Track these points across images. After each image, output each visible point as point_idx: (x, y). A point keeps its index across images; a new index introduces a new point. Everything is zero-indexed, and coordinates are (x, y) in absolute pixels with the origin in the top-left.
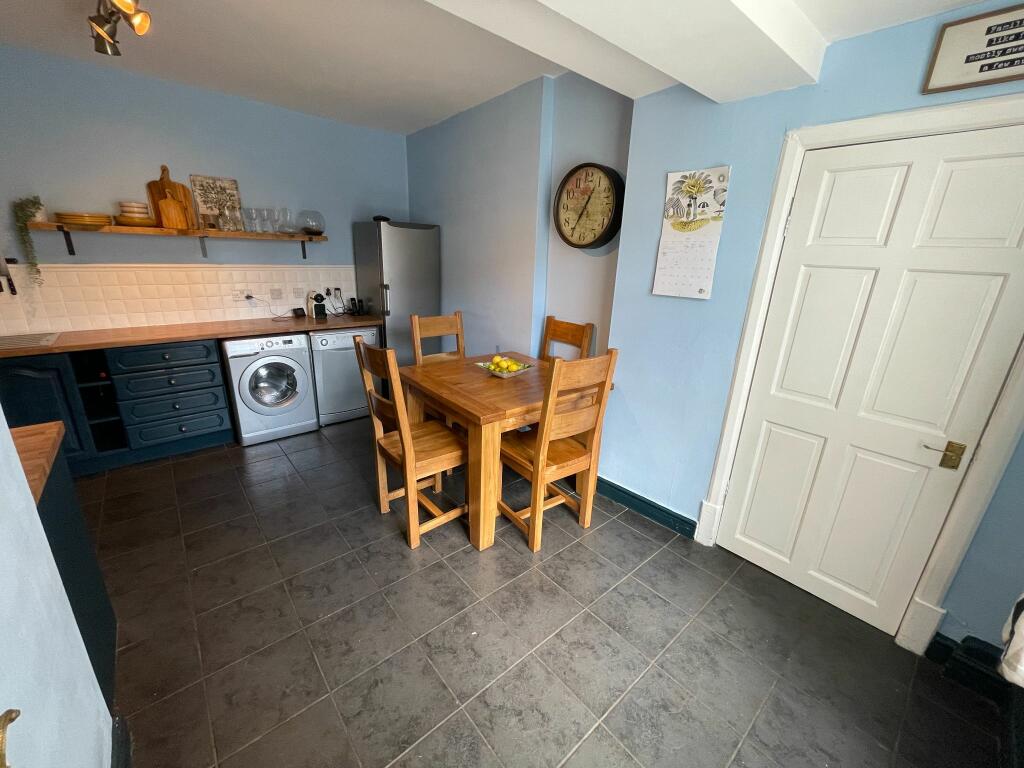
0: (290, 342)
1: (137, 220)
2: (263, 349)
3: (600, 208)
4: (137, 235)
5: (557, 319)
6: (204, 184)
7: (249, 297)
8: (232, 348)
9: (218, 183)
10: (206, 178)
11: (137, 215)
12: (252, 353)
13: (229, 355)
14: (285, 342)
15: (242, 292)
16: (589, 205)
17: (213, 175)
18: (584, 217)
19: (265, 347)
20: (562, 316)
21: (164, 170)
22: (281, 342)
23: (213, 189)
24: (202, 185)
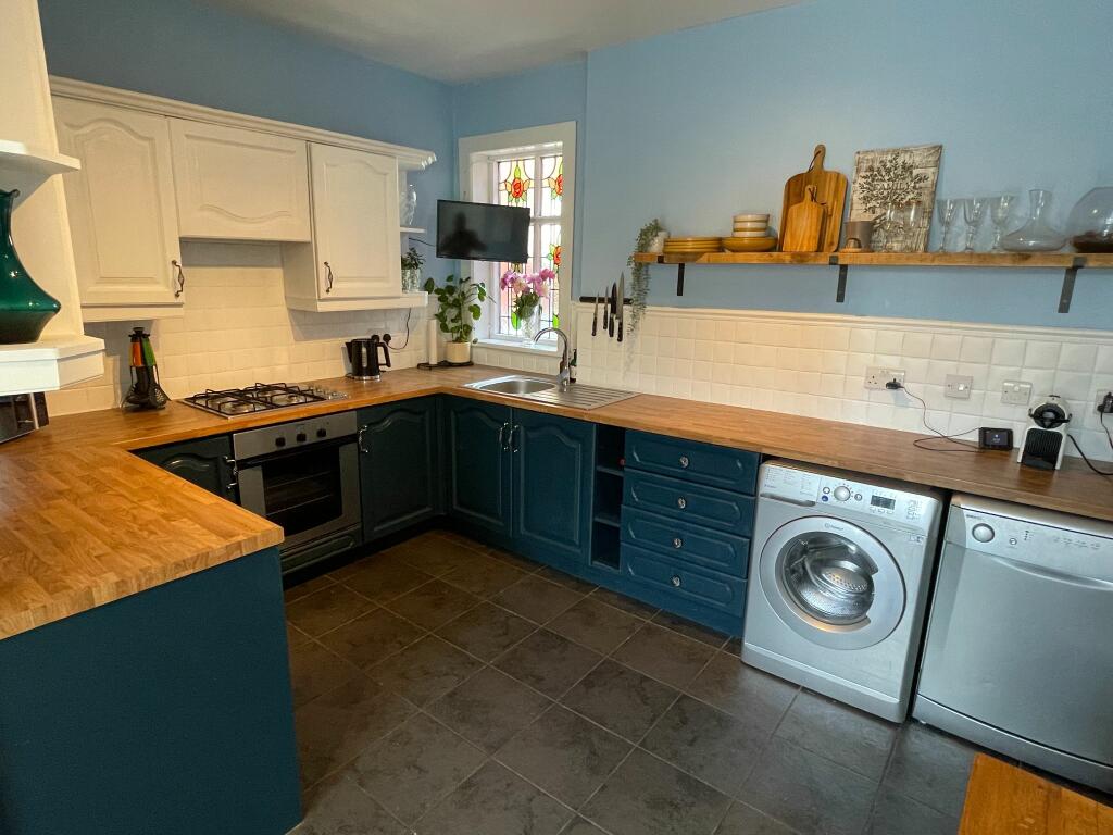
0: (887, 503)
2: (825, 498)
6: (876, 164)
7: (894, 385)
8: (775, 479)
11: (748, 234)
12: (803, 498)
13: (763, 489)
14: (876, 501)
15: (885, 373)
17: (897, 144)
19: (830, 496)
21: (820, 154)
22: (868, 498)
23: (888, 171)
24: (871, 168)
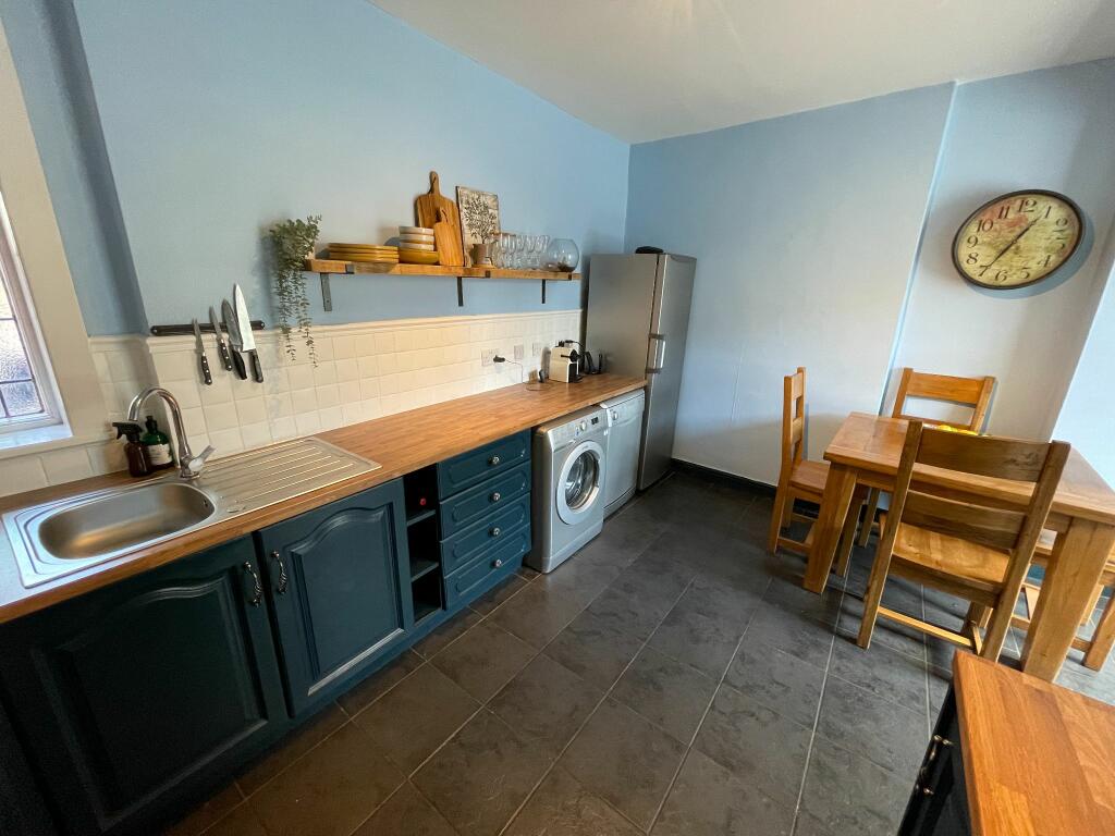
0: (596, 420)
1: (425, 255)
2: (578, 433)
3: (1043, 243)
4: (424, 276)
5: (915, 371)
6: (471, 201)
7: (498, 360)
9: (482, 199)
10: (473, 192)
11: (423, 246)
13: (553, 447)
15: (492, 352)
16: (1022, 240)
17: (478, 188)
18: (1009, 254)
19: (579, 430)
20: (922, 367)
21: (433, 179)
23: (477, 207)
24: (468, 203)
